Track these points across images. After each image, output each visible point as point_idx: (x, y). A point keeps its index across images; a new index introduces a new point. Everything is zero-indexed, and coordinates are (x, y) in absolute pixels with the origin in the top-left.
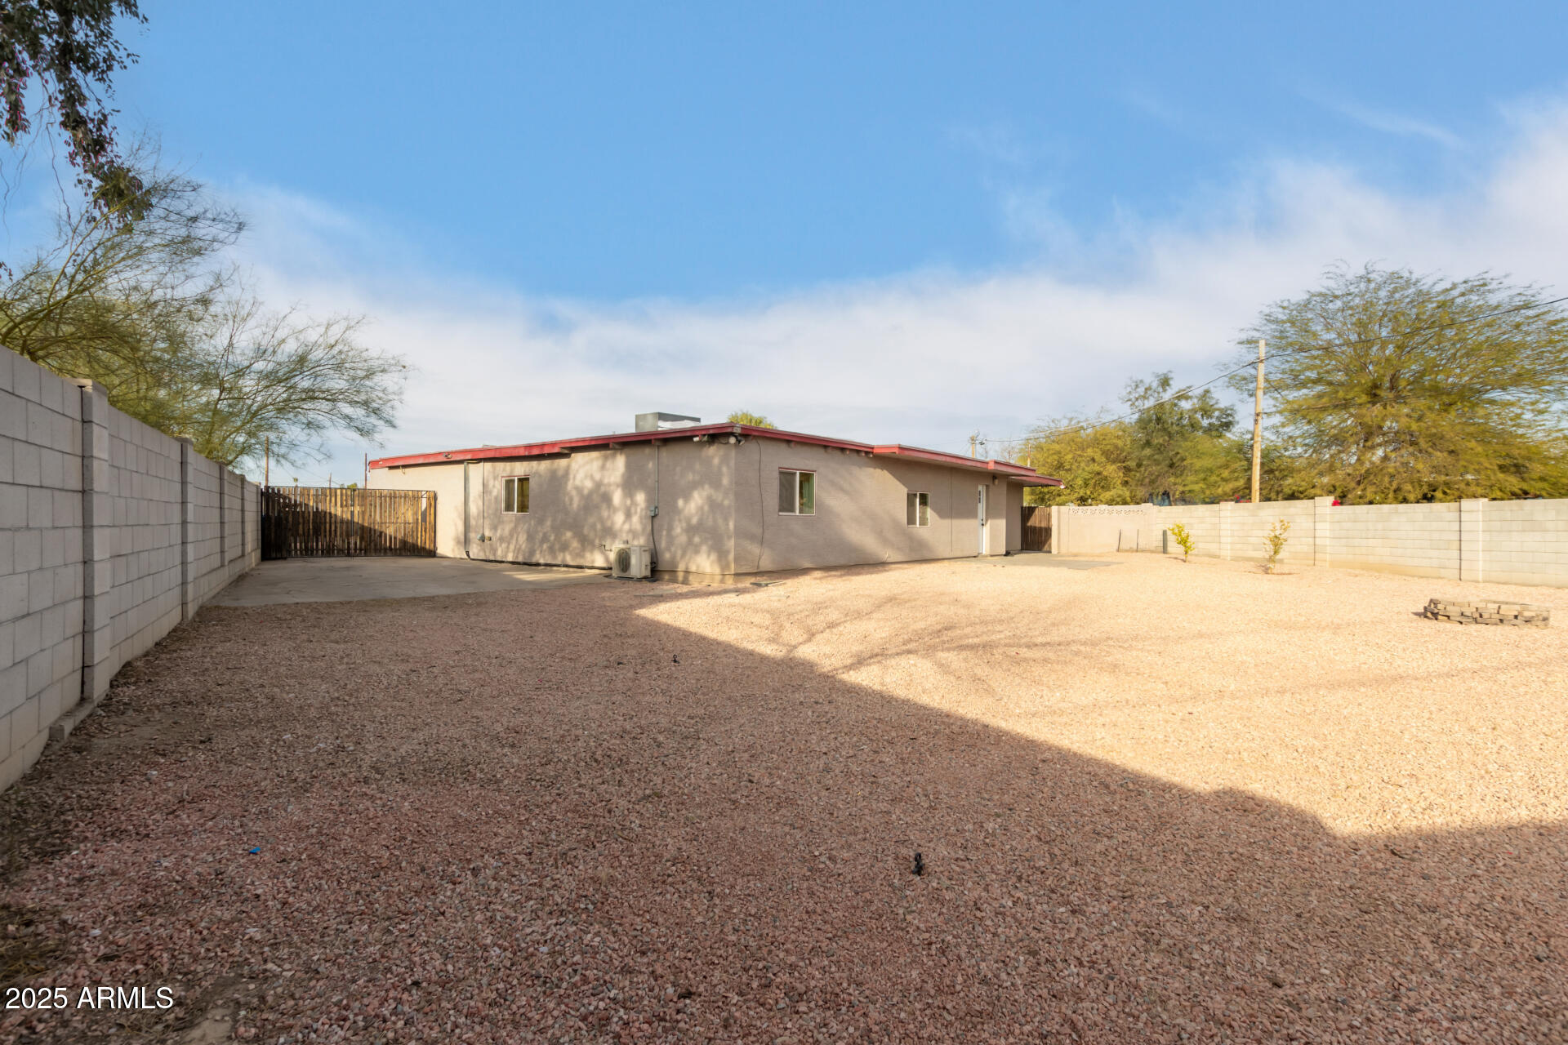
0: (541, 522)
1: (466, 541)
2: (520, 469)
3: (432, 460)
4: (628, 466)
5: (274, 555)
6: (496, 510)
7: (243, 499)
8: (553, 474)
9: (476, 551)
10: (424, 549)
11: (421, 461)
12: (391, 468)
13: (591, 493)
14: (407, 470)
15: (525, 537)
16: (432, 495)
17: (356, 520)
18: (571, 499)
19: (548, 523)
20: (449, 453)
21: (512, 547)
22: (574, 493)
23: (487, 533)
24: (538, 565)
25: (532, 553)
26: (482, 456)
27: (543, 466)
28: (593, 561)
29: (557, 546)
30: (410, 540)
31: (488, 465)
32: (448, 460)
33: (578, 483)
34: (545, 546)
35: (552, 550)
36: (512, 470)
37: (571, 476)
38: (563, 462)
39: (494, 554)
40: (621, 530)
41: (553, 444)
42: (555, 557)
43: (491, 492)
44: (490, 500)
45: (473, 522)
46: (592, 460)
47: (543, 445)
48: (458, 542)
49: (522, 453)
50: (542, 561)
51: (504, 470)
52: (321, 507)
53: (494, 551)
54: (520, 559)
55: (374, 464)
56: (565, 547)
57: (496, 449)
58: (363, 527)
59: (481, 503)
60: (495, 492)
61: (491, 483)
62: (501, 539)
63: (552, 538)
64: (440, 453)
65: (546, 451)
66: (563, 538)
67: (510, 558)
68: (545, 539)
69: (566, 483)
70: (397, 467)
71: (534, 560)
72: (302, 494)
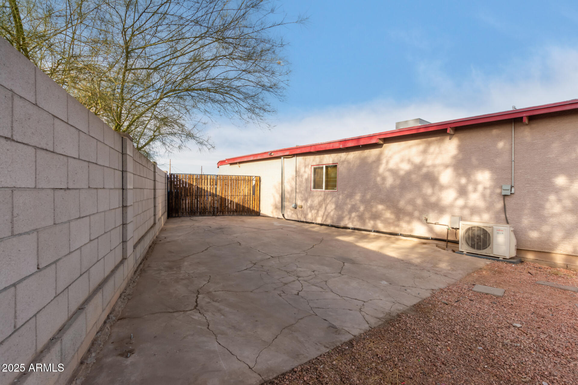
0: (350, 196)
1: (283, 207)
2: (328, 159)
3: (259, 158)
4: (461, 148)
5: (174, 215)
6: (307, 187)
7: (155, 181)
8: (363, 161)
9: (289, 214)
10: (253, 211)
11: (252, 159)
12: (231, 164)
13: (409, 173)
14: (241, 165)
15: (333, 206)
16: (258, 178)
17: (218, 194)
18: (384, 179)
19: (358, 197)
20: (272, 152)
21: (321, 213)
22: (387, 174)
23: (299, 203)
24: (345, 228)
25: (341, 218)
26: (298, 151)
27: (352, 156)
28: (411, 231)
29: (367, 215)
30: (246, 206)
31: (300, 159)
32: (271, 157)
33: (392, 165)
34: (353, 215)
35: (361, 218)
36: (321, 160)
37: (384, 161)
38: (374, 152)
39: (305, 217)
40: (452, 206)
41: (370, 137)
42: (364, 223)
43: (302, 176)
44: (301, 182)
45: (287, 195)
46: (410, 147)
47: (359, 139)
48: (276, 208)
49: (337, 146)
50: (350, 225)
51: (313, 161)
52: (200, 186)
53: (306, 215)
54: (329, 222)
55: (221, 163)
56: (376, 217)
57: (311, 146)
58: (221, 198)
59: (293, 183)
60: (306, 176)
61: (302, 170)
62: (311, 207)
63: (362, 208)
64: (265, 153)
65: (362, 143)
66: (374, 210)
67: (319, 220)
68: (354, 208)
69: (378, 167)
70: (236, 163)
71: (342, 224)
72: (190, 179)
